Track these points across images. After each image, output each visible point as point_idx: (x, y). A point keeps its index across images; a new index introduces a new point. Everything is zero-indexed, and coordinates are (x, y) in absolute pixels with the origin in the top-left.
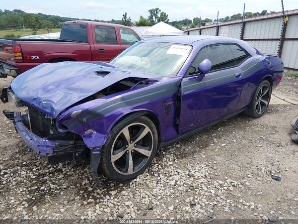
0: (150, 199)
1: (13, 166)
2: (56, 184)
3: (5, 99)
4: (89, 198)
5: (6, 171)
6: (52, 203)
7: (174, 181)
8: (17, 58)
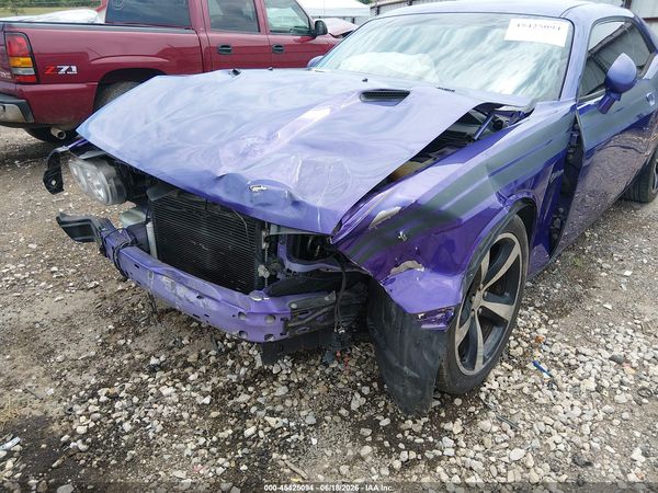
0: (565, 435)
1: (122, 374)
2: (279, 414)
3: (54, 183)
4: (399, 451)
5: (111, 391)
6: (304, 475)
7: (592, 379)
8: (20, 72)
